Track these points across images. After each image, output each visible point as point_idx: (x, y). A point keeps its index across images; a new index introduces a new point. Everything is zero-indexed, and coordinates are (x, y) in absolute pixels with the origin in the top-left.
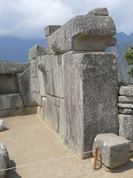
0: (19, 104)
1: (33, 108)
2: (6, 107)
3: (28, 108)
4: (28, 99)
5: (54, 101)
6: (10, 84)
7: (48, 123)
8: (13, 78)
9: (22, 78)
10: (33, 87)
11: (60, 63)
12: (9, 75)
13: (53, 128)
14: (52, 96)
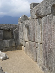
0: (14, 45)
1: (20, 47)
2: (7, 46)
3: (17, 47)
4: (18, 42)
5: (33, 45)
6: (9, 35)
7: (29, 56)
8: (11, 32)
9: (15, 32)
10: (20, 37)
11: (40, 23)
12: (9, 30)
13: (33, 59)
14: (32, 42)
